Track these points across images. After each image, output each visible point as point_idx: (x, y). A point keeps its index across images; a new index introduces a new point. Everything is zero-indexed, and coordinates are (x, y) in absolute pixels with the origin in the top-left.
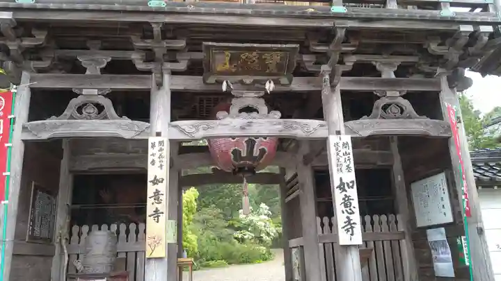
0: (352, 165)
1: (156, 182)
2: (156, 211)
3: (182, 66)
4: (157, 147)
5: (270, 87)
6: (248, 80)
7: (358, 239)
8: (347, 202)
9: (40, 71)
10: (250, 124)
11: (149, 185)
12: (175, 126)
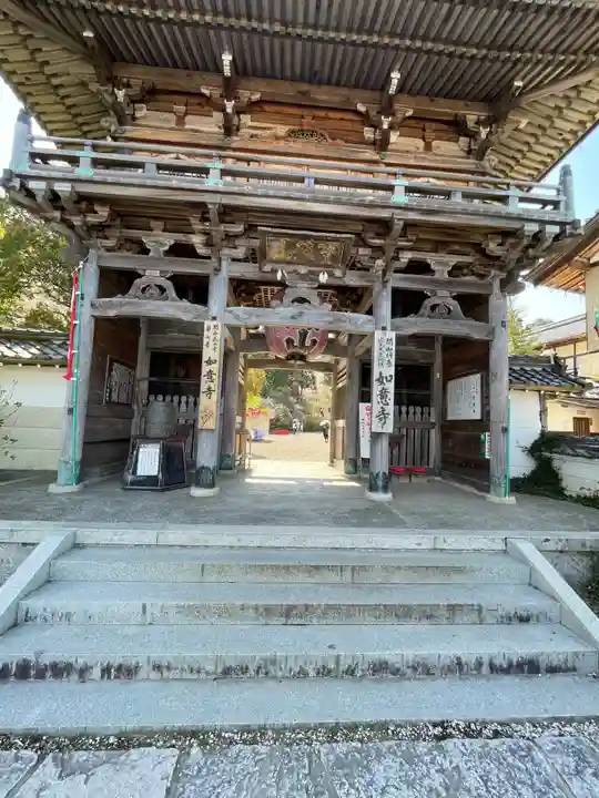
0: (393, 361)
2: (209, 389)
3: (240, 253)
4: (212, 331)
5: (323, 278)
6: (303, 270)
7: (389, 427)
8: (383, 394)
9: (109, 250)
10: (301, 314)
11: (204, 364)
12: (231, 312)
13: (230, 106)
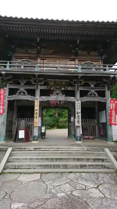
0: (80, 108)
1: (36, 110)
2: (36, 116)
3: (43, 83)
4: (37, 103)
5: (63, 89)
6: (58, 87)
7: (80, 125)
8: (78, 117)
9: (11, 84)
10: (57, 98)
11: (35, 111)
12: (41, 98)
13: (39, 48)
